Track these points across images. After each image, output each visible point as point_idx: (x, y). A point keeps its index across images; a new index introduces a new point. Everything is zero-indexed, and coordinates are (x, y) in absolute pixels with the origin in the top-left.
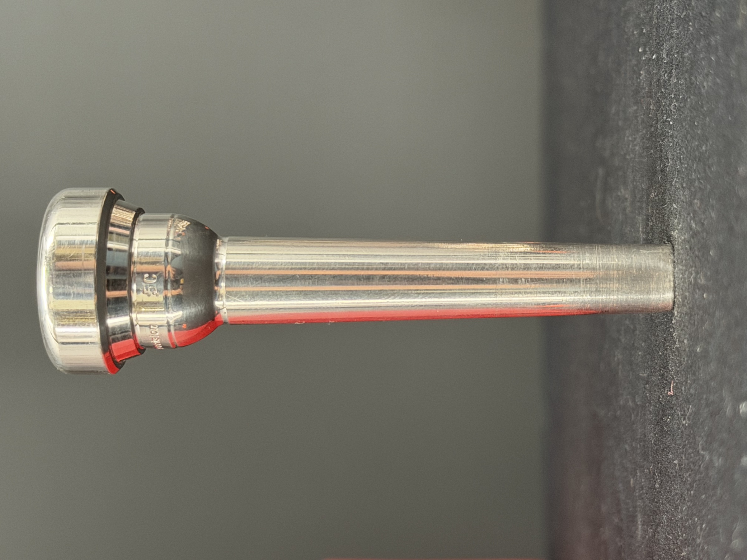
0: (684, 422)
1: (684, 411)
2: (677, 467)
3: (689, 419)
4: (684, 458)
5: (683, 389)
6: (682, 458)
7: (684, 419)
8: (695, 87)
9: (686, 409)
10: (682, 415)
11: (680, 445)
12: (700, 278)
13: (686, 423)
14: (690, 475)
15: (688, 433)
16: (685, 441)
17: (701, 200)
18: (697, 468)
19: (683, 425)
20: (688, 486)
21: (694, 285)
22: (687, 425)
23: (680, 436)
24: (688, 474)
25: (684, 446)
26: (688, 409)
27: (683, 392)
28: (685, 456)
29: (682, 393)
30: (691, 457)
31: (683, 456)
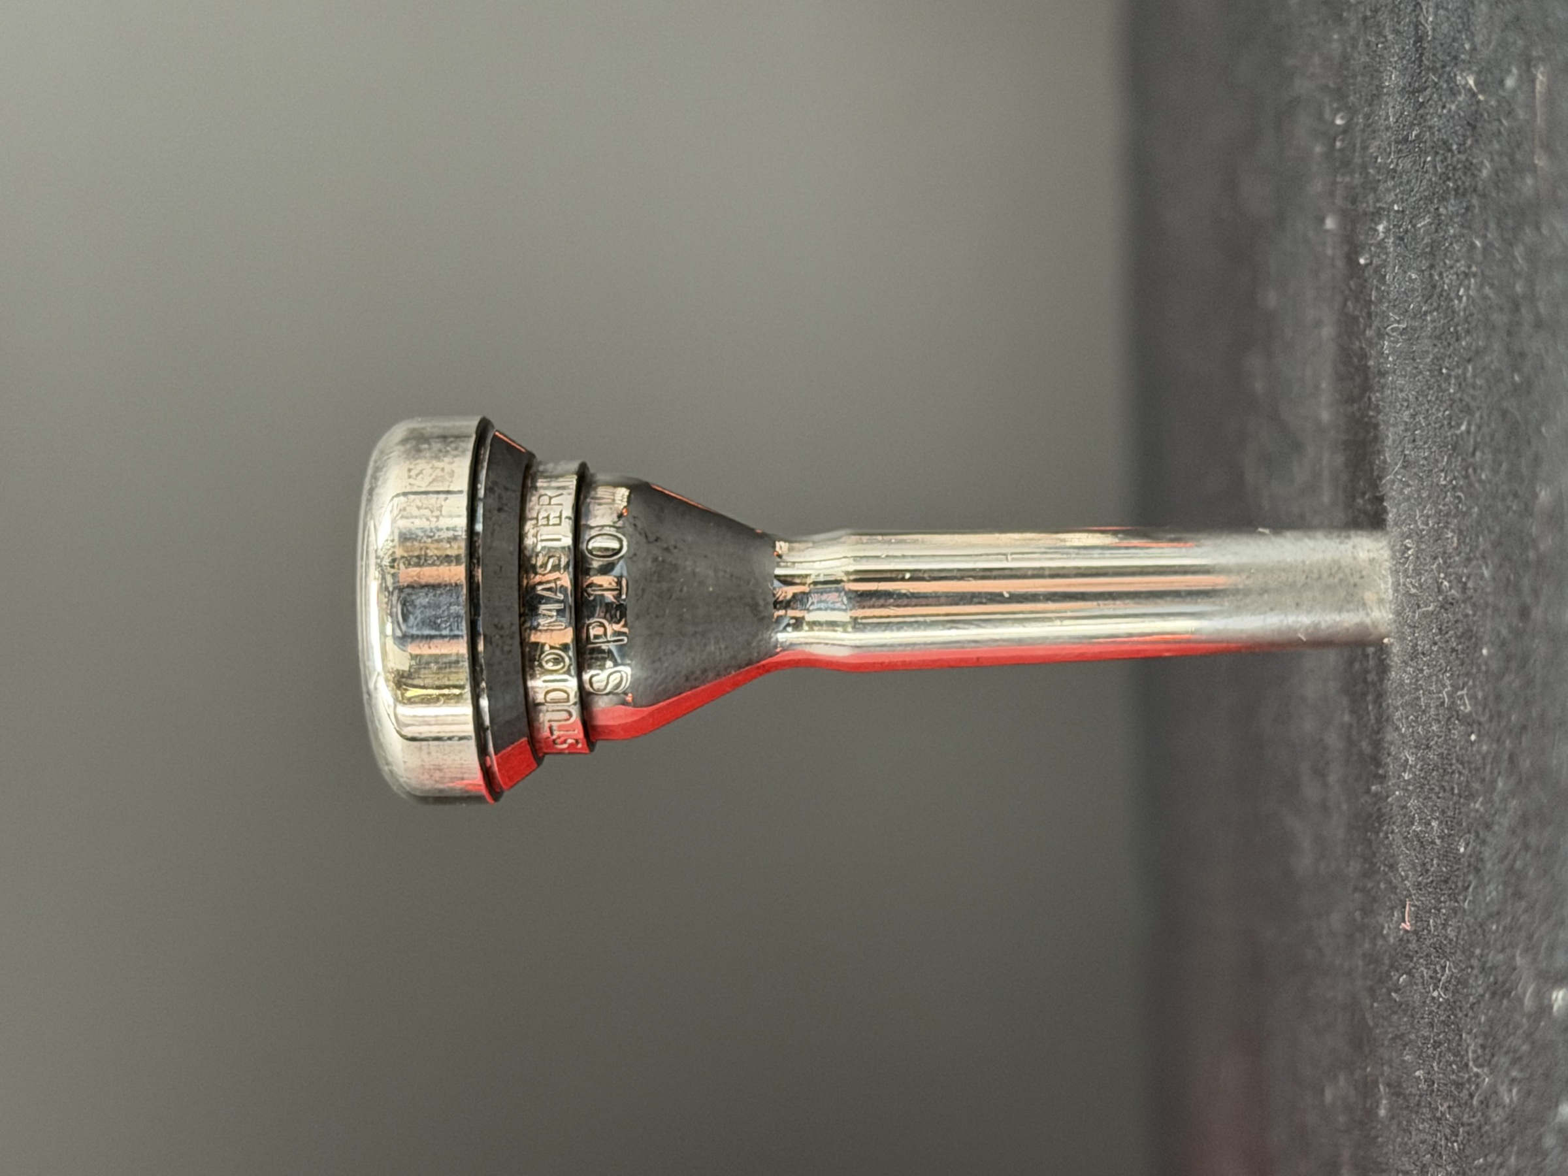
0: (1435, 994)
1: (1435, 971)
2: (1423, 1086)
3: (1446, 989)
4: (1436, 1069)
5: (1431, 921)
6: (1432, 1067)
7: (1436, 988)
8: (1441, 295)
9: (1438, 968)
10: (1431, 977)
11: (1426, 1039)
12: (1461, 697)
13: (1440, 996)
14: (1449, 1107)
15: (1442, 1018)
16: (1438, 1034)
17: (1460, 533)
18: (1464, 1094)
19: (1433, 998)
20: (1448, 1131)
21: (1449, 708)
22: (1441, 1000)
23: (1426, 1020)
24: (1446, 1105)
25: (1438, 1043)
26: (1443, 968)
27: (1432, 929)
28: (1439, 1063)
29: (1430, 931)
30: (1453, 1072)
31: (1435, 1064)
